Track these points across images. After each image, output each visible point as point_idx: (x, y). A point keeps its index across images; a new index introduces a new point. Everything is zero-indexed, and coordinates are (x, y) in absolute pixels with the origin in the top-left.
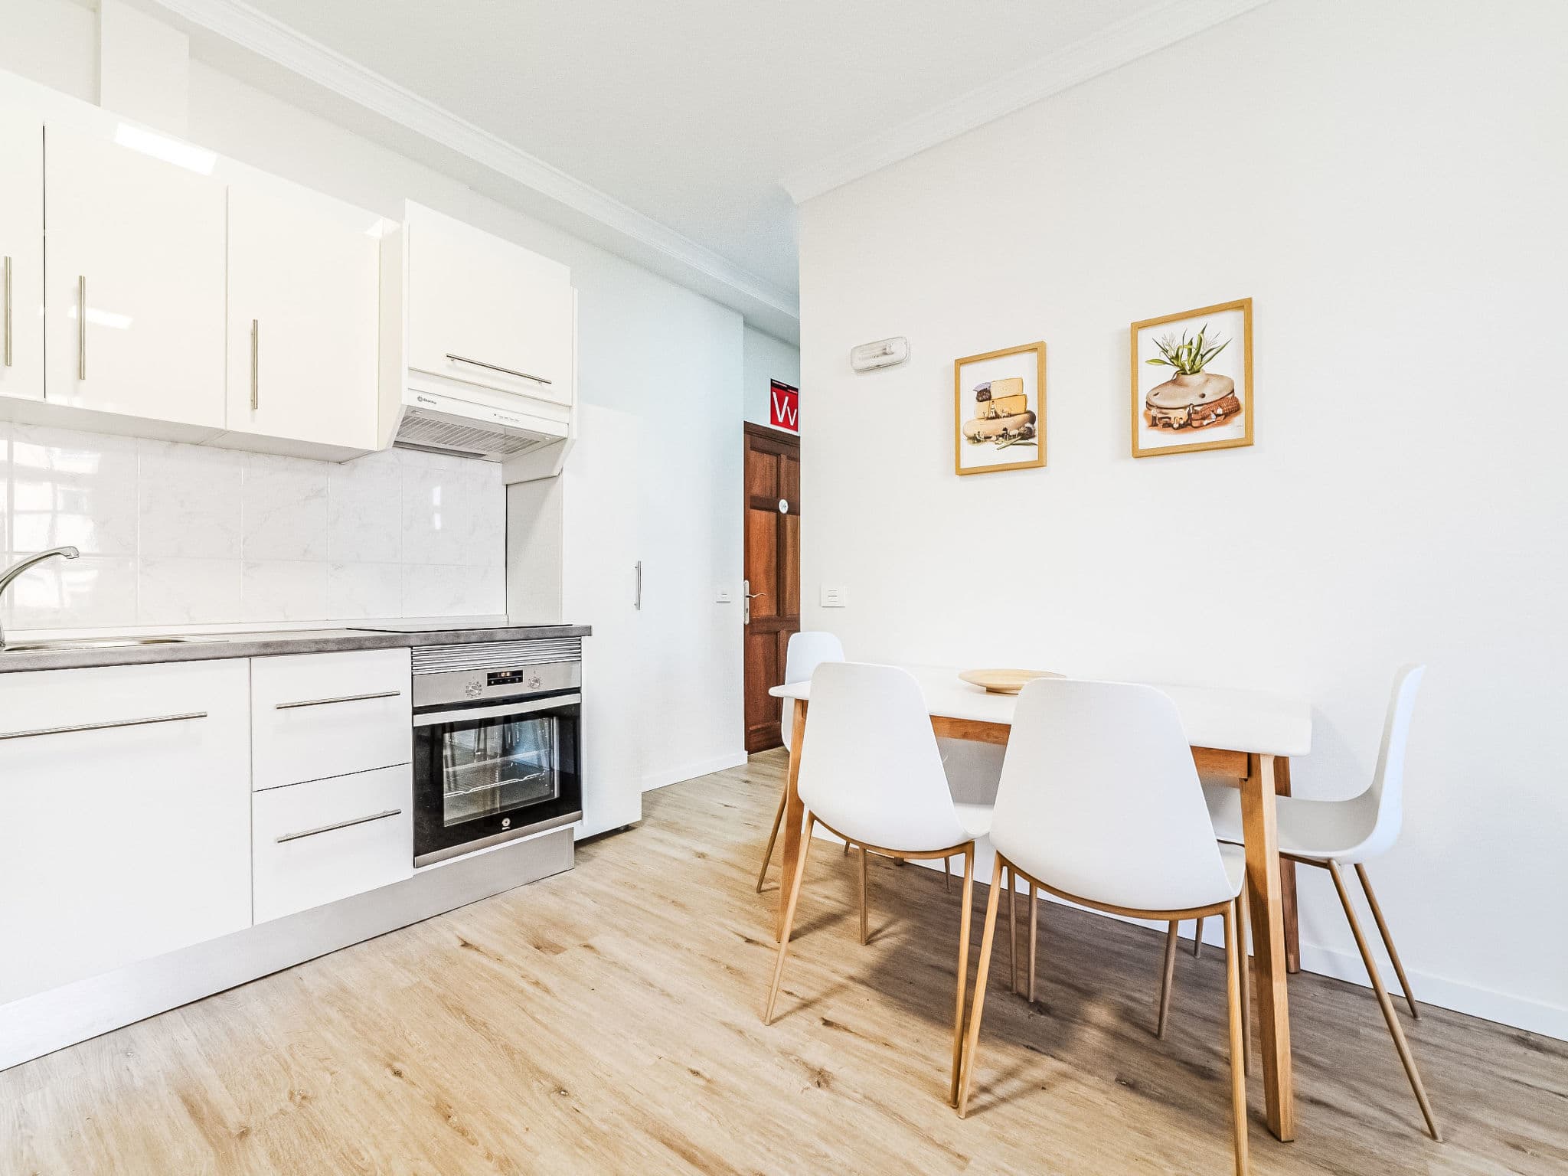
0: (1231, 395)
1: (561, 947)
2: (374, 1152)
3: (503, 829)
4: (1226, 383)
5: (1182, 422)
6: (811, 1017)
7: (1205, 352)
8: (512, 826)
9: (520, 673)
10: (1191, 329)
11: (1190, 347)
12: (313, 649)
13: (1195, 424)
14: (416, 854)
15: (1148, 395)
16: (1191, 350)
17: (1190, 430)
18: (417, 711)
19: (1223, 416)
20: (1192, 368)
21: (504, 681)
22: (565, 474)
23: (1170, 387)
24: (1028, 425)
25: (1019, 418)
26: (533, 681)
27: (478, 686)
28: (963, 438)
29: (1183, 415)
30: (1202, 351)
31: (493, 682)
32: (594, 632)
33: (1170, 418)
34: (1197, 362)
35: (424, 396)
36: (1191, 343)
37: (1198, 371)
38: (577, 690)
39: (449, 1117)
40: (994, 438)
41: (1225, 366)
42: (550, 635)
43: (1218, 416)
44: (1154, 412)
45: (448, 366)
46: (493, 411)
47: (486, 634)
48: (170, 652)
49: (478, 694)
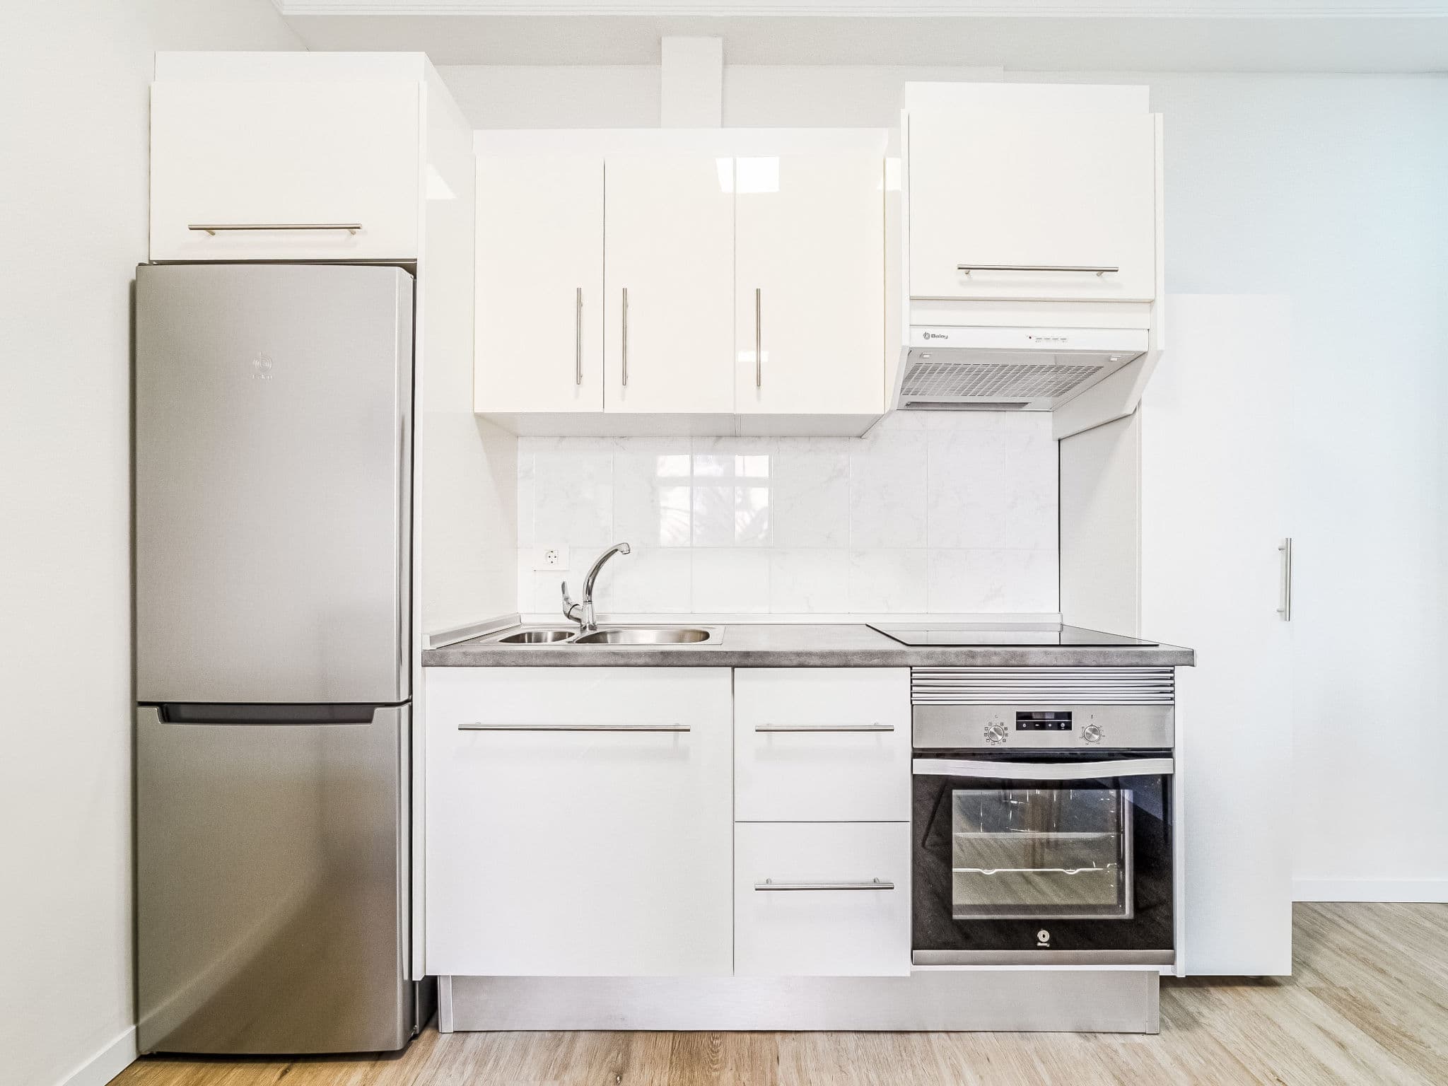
3: (1039, 944)
8: (1054, 944)
9: (1069, 715)
12: (795, 663)
14: (914, 947)
18: (918, 754)
21: (1042, 725)
22: (1144, 409)
26: (1090, 729)
27: (1001, 730)
31: (1024, 725)
32: (1198, 660)
35: (931, 331)
38: (1167, 753)
42: (1119, 661)
45: (962, 283)
46: (1030, 332)
47: (1014, 655)
48: (661, 656)
49: (1004, 741)
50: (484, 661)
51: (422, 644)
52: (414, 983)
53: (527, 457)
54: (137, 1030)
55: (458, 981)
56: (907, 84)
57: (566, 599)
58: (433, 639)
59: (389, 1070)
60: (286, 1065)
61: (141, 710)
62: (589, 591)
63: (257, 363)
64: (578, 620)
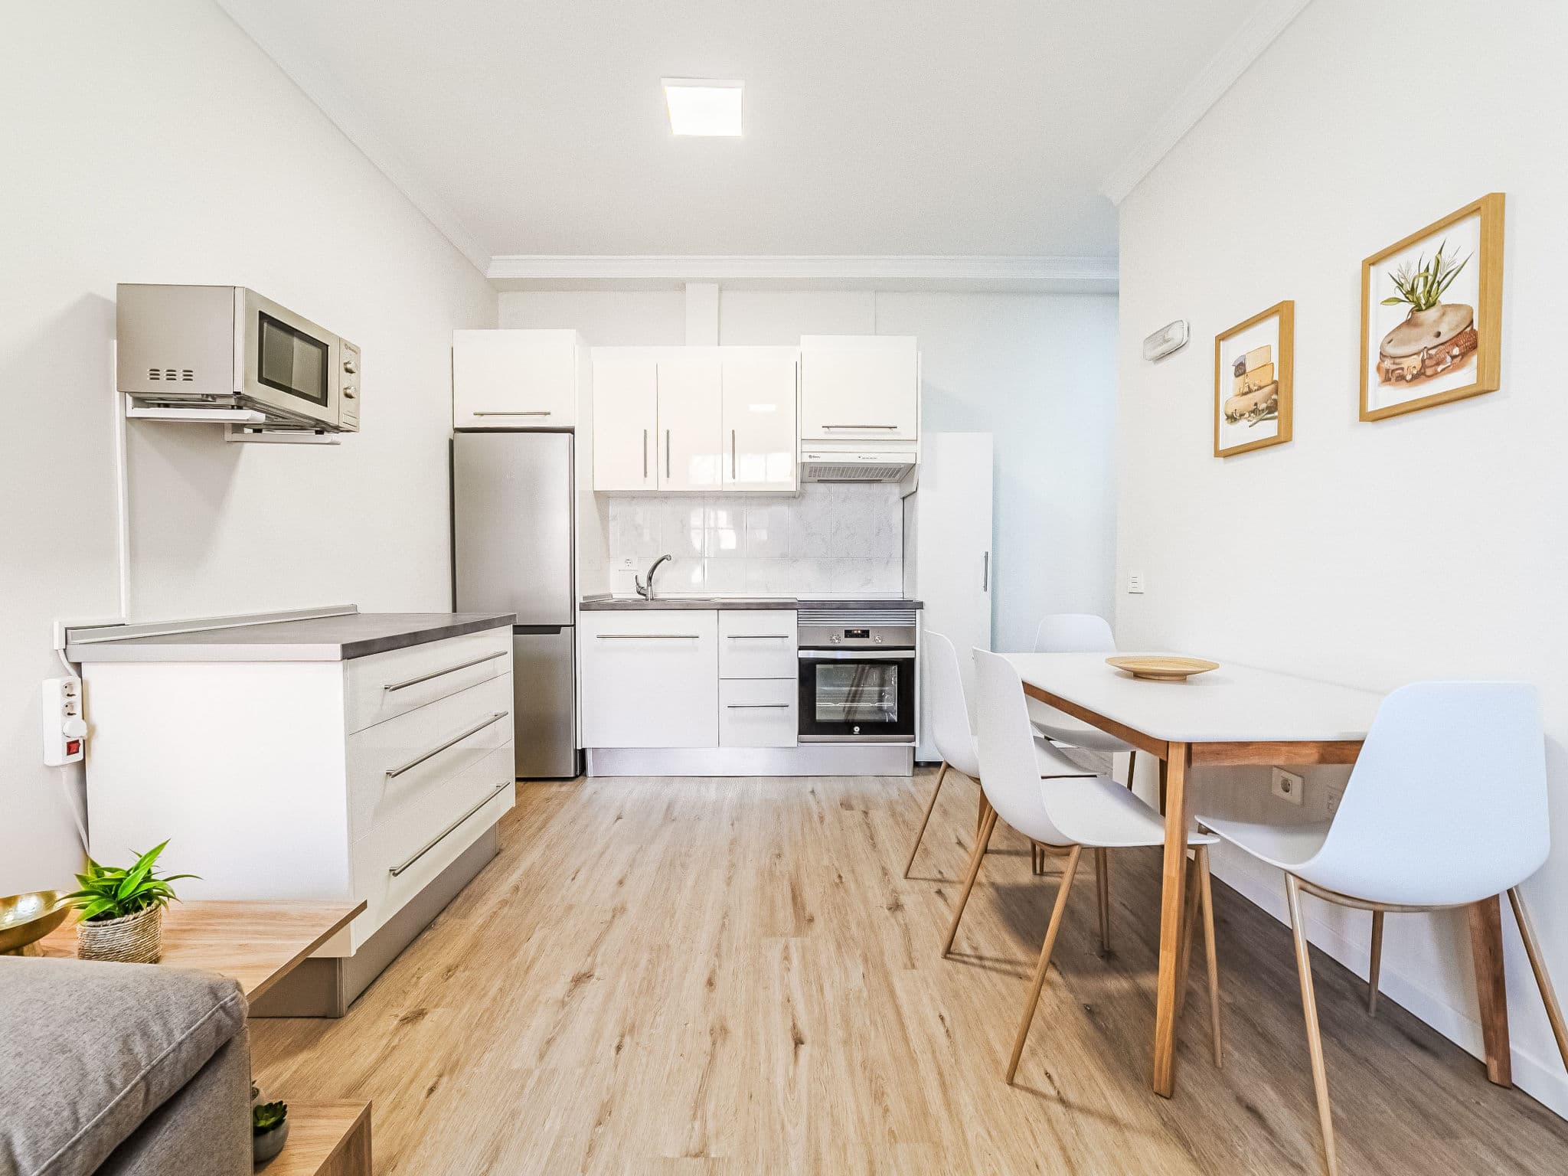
0: (1468, 329)
1: (851, 808)
3: (854, 733)
4: (1463, 313)
5: (1415, 372)
6: (935, 886)
7: (1442, 277)
8: (861, 733)
9: (868, 632)
10: (1426, 251)
11: (1426, 274)
13: (1429, 372)
14: (800, 735)
15: (1381, 345)
16: (1427, 277)
17: (1425, 381)
18: (801, 648)
19: (1460, 357)
20: (1427, 301)
21: (857, 636)
22: (920, 489)
23: (1406, 331)
24: (1274, 397)
25: (1267, 390)
26: (877, 637)
27: (839, 637)
28: (1222, 417)
29: (1415, 362)
30: (1439, 277)
31: (849, 636)
32: (926, 606)
33: (1402, 369)
34: (1433, 293)
35: (812, 454)
36: (1427, 269)
37: (1434, 304)
38: (913, 648)
40: (1247, 415)
41: (1463, 291)
42: (890, 607)
43: (1453, 357)
44: (1388, 364)
45: (826, 432)
46: (858, 455)
47: (842, 605)
48: (686, 605)
49: (840, 643)
51: (579, 600)
52: (577, 749)
55: (594, 750)
56: (802, 337)
57: (638, 584)
58: (584, 598)
62: (650, 579)
64: (645, 595)
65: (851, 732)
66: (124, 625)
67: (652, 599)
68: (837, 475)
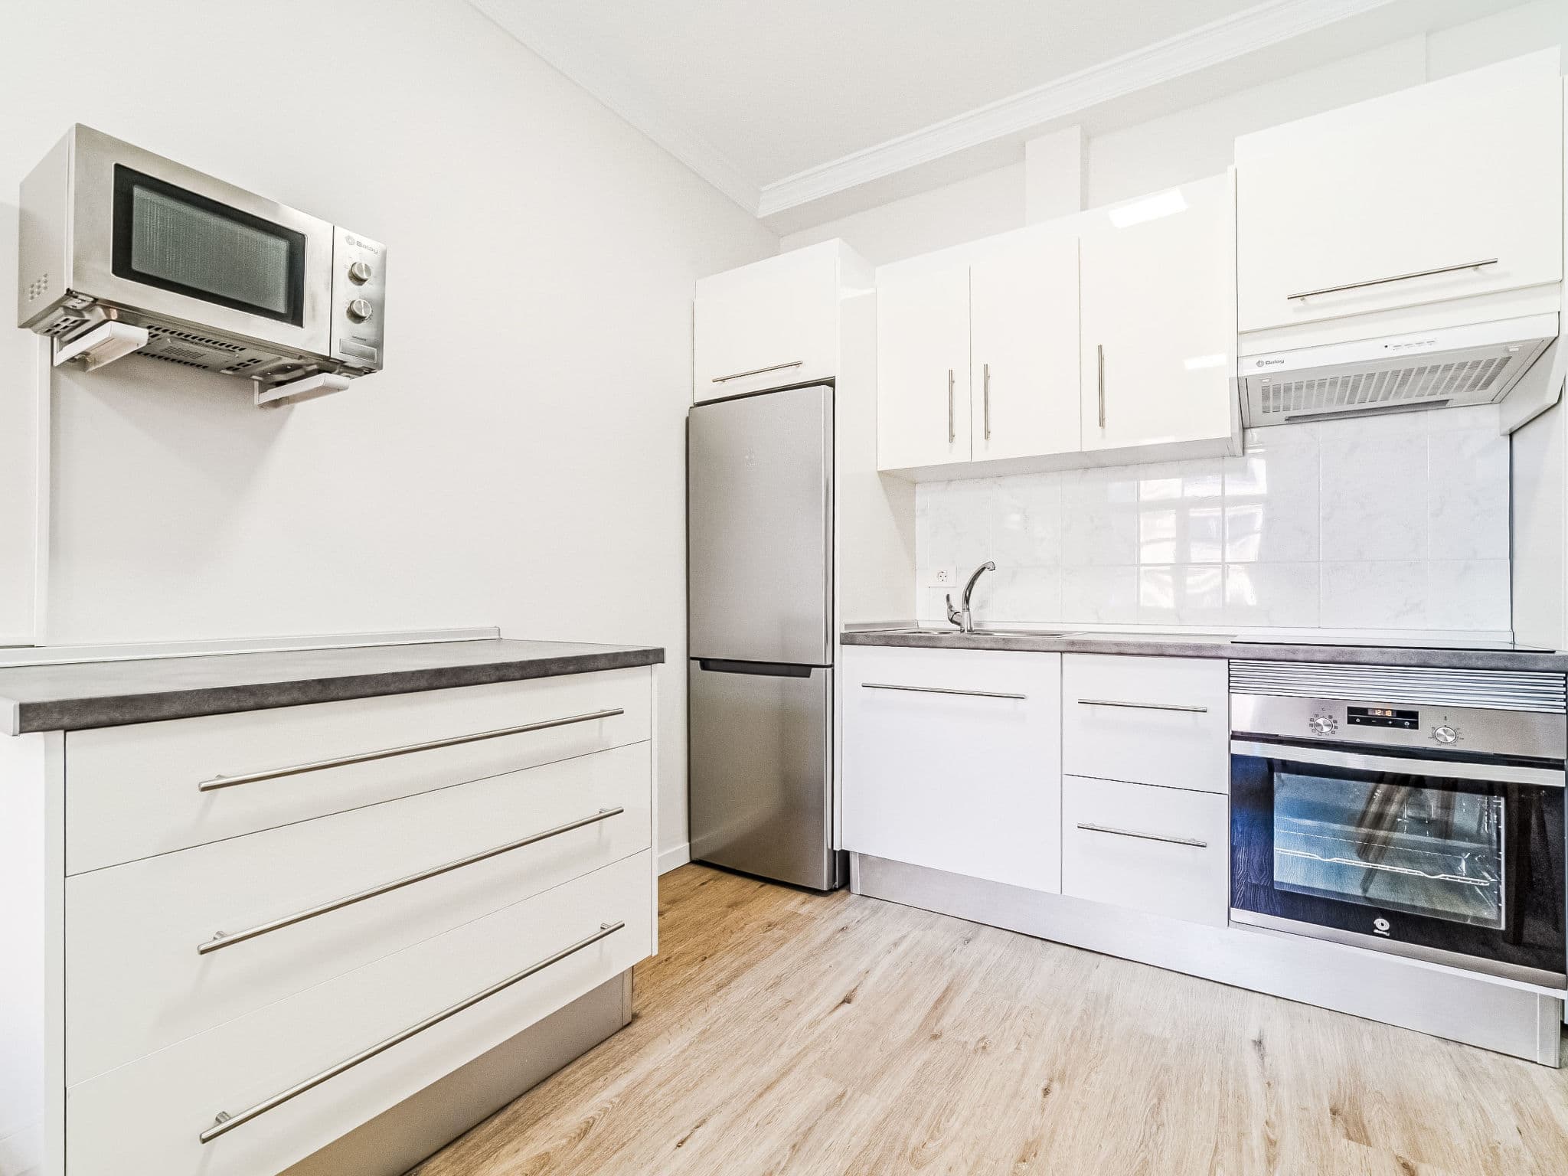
1: (1367, 1138)
2: (957, 1126)
3: (1376, 931)
8: (1393, 934)
9: (1414, 715)
12: (1114, 651)
14: (1232, 904)
18: (1235, 736)
21: (1382, 722)
26: (1443, 730)
27: (1329, 723)
31: (1358, 720)
38: (1556, 764)
39: (1024, 1161)
42: (1480, 664)
45: (1296, 310)
47: (1341, 654)
48: (1003, 642)
49: (1333, 733)
50: (879, 643)
51: (840, 629)
52: (835, 852)
53: (923, 498)
54: (690, 845)
55: (862, 856)
57: (950, 607)
58: (847, 626)
59: (820, 900)
60: (762, 884)
61: (692, 661)
62: (967, 600)
63: (747, 457)
64: (959, 624)
65: (1370, 930)
66: (33, 646)
67: (970, 631)
68: (1330, 400)
